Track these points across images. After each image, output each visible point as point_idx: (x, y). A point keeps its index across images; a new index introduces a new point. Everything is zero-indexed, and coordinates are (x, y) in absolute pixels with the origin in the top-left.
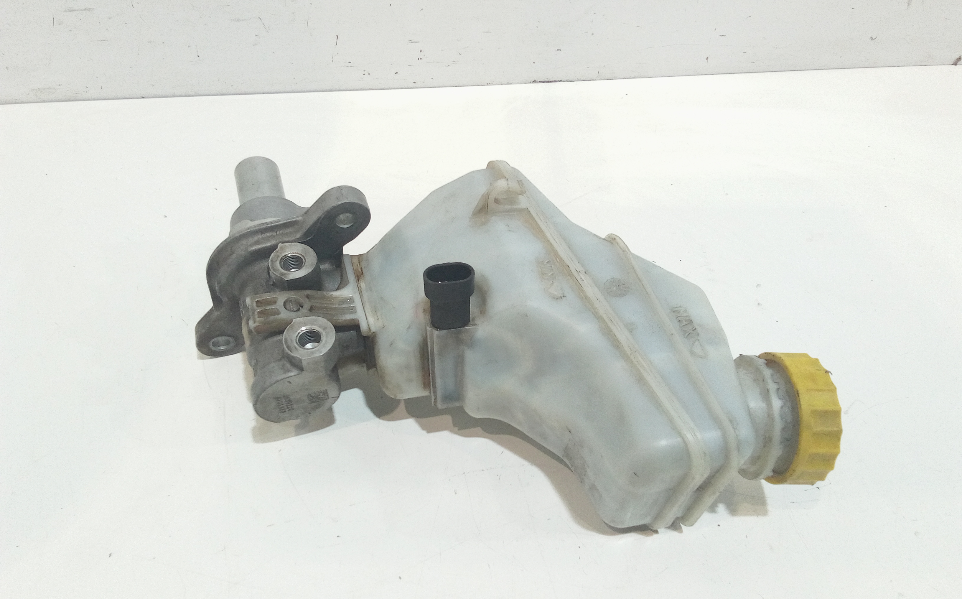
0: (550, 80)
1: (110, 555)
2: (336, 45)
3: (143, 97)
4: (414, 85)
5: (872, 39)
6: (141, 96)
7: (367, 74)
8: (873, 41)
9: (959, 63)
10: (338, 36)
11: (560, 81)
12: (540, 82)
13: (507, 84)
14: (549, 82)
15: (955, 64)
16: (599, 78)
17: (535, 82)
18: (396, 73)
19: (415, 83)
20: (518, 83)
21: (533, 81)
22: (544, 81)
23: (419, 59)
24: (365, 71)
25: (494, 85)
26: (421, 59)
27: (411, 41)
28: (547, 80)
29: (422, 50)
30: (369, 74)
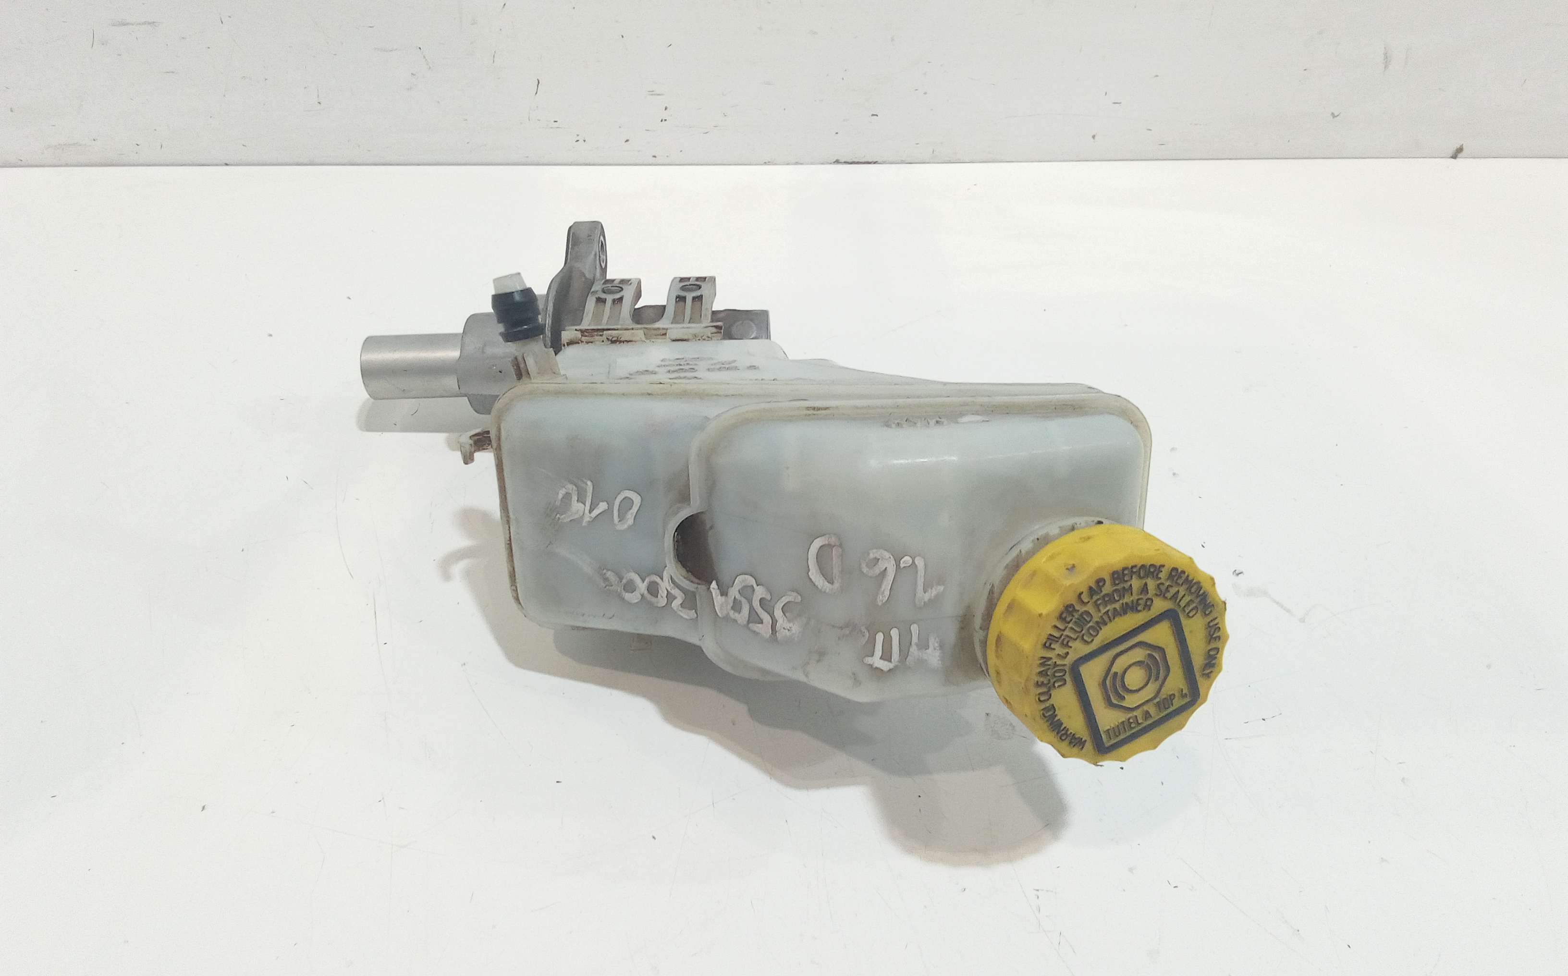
0: (861, 161)
1: (203, 808)
2: (536, 94)
3: (227, 164)
4: (653, 160)
5: (1334, 116)
6: (225, 162)
7: (581, 141)
8: (1335, 118)
9: (1459, 155)
10: (540, 81)
11: (875, 163)
12: (845, 163)
13: (796, 164)
14: (858, 163)
15: (1454, 157)
16: (934, 159)
17: (837, 162)
18: (627, 141)
19: (655, 157)
20: (812, 164)
21: (834, 161)
22: (851, 161)
23: (662, 121)
24: (578, 135)
25: (776, 164)
26: (665, 120)
27: (652, 93)
28: (856, 160)
29: (668, 106)
30: (584, 141)
